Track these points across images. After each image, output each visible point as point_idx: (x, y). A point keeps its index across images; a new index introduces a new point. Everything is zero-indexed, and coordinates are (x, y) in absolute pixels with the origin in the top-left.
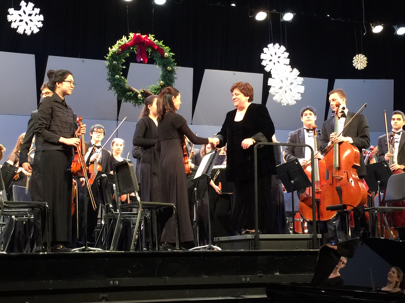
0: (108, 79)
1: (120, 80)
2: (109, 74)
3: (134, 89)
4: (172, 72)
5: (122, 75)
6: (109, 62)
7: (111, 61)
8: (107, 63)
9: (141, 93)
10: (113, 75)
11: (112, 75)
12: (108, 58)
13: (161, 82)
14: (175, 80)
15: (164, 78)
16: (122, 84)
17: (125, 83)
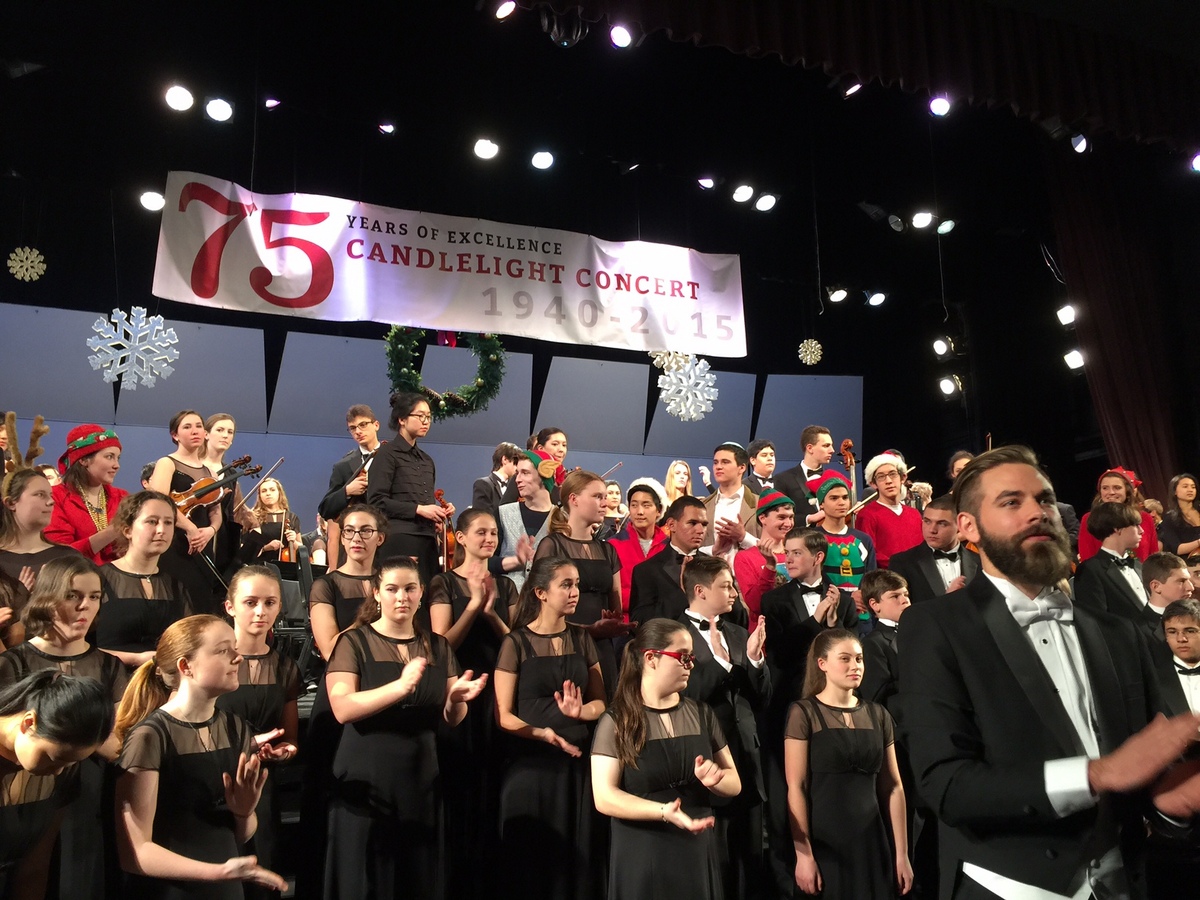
0: (388, 375)
1: (409, 376)
2: (390, 366)
3: (433, 392)
4: (498, 363)
5: (413, 368)
6: (392, 346)
7: (394, 345)
8: (388, 348)
9: (445, 399)
10: (397, 368)
11: (395, 368)
12: (388, 339)
13: (479, 380)
14: (503, 377)
15: (483, 373)
16: (413, 382)
17: (417, 381)
